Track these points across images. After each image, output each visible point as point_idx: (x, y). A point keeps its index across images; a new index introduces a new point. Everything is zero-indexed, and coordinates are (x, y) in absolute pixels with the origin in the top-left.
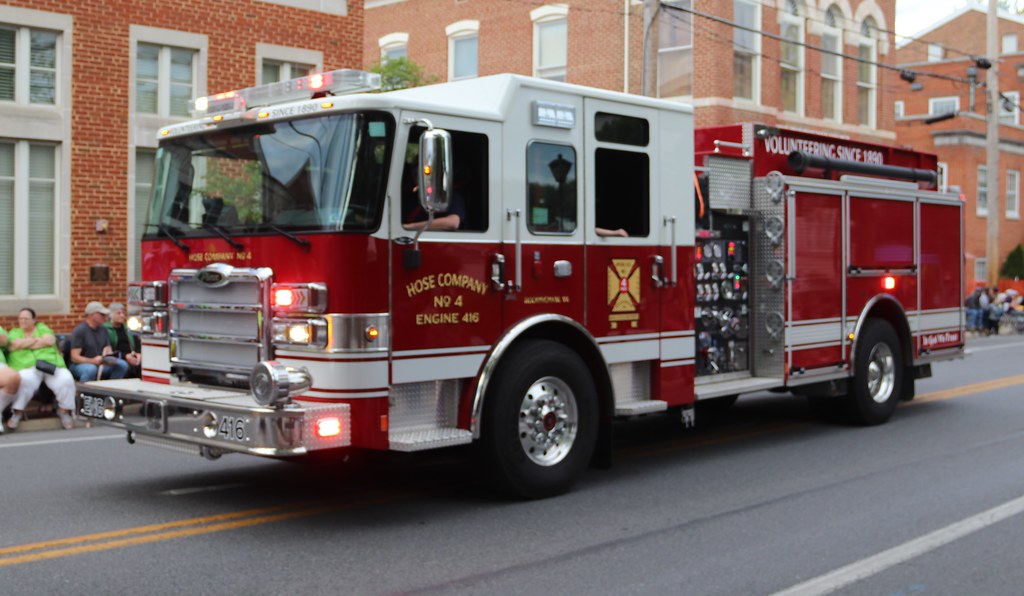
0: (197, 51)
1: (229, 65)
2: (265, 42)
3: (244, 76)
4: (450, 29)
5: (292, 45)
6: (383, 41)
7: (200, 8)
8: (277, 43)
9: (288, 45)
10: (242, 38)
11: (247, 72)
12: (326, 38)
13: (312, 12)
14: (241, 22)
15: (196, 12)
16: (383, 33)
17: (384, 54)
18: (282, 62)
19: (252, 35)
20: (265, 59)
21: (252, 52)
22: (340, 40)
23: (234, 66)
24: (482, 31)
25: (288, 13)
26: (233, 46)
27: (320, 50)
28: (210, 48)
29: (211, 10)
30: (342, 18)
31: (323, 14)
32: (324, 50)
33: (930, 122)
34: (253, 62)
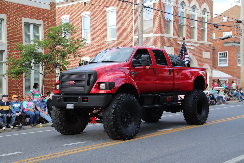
0: (3, 19)
1: (13, 24)
2: (25, 17)
3: (19, 28)
4: (82, 14)
5: (34, 19)
6: (62, 18)
7: (3, 6)
8: (29, 18)
9: (32, 18)
10: (17, 16)
11: (20, 26)
12: (44, 16)
13: (39, 8)
14: (17, 11)
15: (2, 7)
16: (62, 15)
17: (62, 21)
18: (31, 24)
19: (20, 15)
20: (25, 22)
21: (21, 20)
22: (49, 17)
23: (15, 24)
24: (92, 15)
25: (32, 8)
26: (15, 18)
27: (42, 20)
28: (7, 19)
29: (7, 7)
30: (49, 10)
31: (42, 9)
32: (44, 20)
33: (223, 39)
34: (21, 23)
